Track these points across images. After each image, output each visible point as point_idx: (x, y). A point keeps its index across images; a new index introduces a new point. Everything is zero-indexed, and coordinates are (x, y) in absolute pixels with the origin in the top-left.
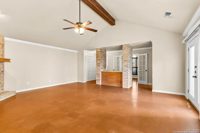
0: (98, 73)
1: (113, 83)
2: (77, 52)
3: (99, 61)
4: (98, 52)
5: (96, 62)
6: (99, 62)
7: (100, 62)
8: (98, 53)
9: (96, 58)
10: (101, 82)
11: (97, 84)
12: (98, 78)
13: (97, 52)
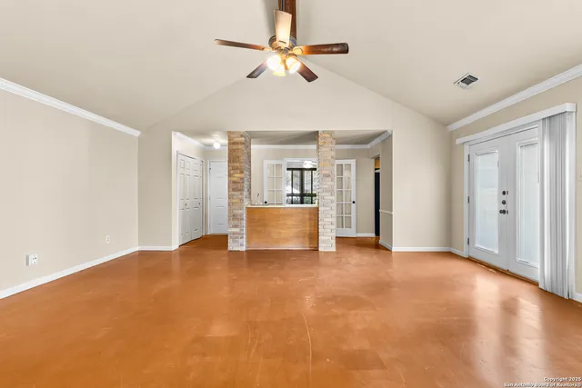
0: (236, 211)
1: (287, 240)
2: (137, 133)
3: (242, 172)
4: (234, 143)
5: (230, 175)
6: (237, 175)
7: (242, 176)
8: (235, 147)
9: (229, 162)
10: (244, 241)
11: (230, 248)
12: (237, 230)
13: (231, 143)
